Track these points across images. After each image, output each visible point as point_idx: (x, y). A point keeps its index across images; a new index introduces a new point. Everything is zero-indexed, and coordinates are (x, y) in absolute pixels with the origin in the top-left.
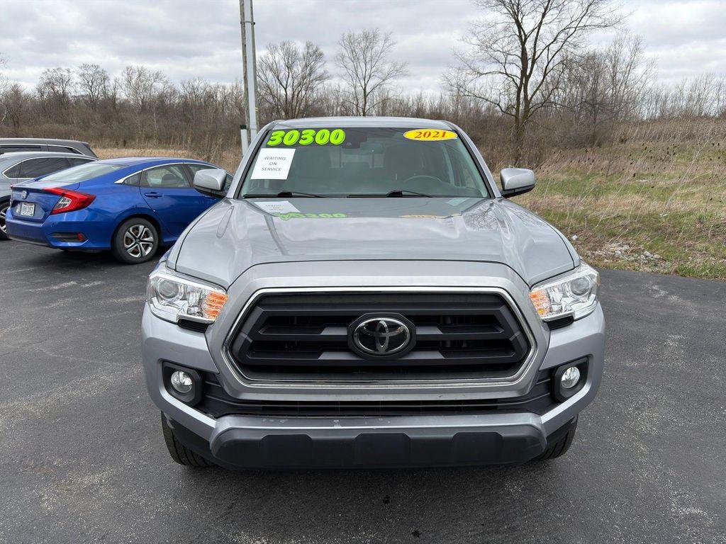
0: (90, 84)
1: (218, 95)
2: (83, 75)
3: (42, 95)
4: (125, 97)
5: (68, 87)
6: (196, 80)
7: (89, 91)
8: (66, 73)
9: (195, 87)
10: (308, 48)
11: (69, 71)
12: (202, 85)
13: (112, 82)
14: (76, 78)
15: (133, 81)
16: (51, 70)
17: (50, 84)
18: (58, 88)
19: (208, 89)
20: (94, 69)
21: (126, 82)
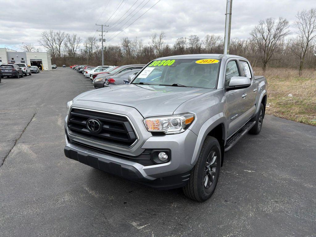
0: (192, 43)
1: (244, 45)
2: (190, 40)
3: (175, 48)
4: (205, 48)
5: (184, 45)
6: (235, 39)
7: (191, 46)
8: (184, 39)
9: (234, 41)
10: (280, 20)
11: (186, 38)
12: (237, 41)
13: (200, 42)
14: (188, 41)
15: (209, 41)
16: (180, 38)
17: (179, 44)
18: (181, 45)
19: (239, 42)
20: (194, 37)
21: (206, 41)
